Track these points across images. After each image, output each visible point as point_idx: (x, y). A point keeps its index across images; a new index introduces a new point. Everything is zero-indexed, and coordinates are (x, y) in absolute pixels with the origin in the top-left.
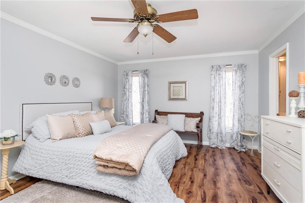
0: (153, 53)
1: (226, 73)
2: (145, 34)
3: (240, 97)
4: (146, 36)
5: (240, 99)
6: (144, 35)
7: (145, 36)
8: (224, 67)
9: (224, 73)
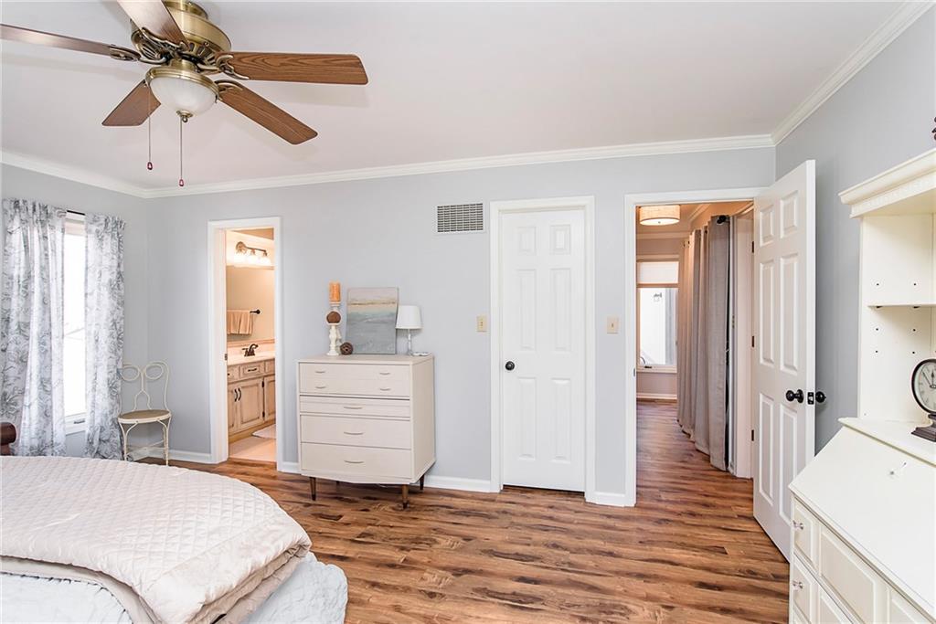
0: (181, 180)
1: (66, 236)
2: (184, 112)
3: (115, 317)
4: (185, 117)
5: (115, 324)
6: (179, 113)
7: (182, 116)
8: (61, 216)
9: (59, 234)
